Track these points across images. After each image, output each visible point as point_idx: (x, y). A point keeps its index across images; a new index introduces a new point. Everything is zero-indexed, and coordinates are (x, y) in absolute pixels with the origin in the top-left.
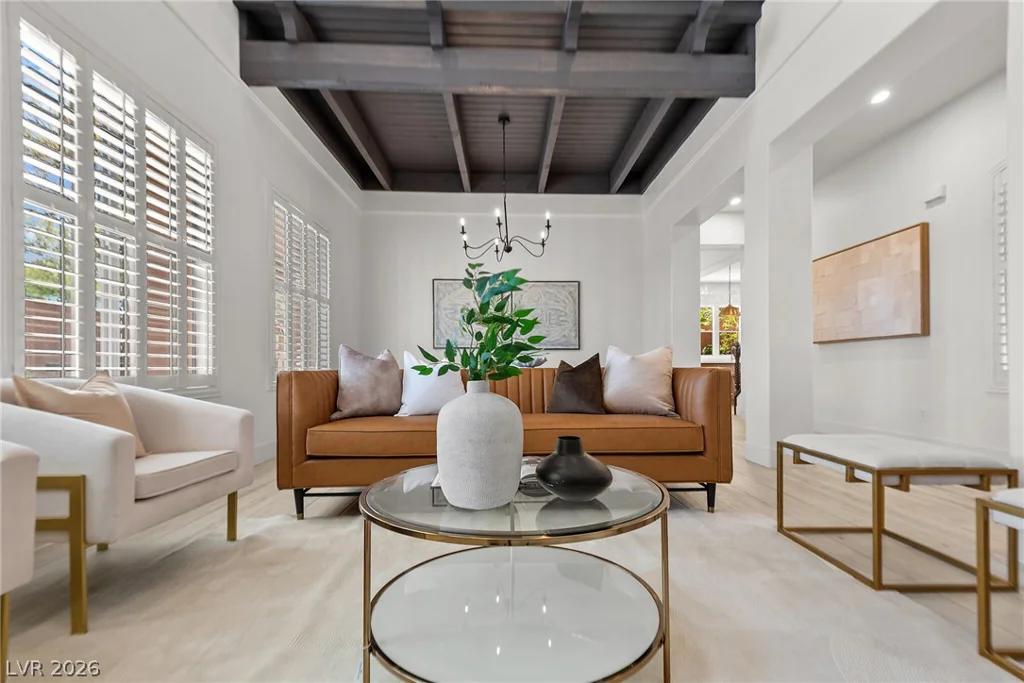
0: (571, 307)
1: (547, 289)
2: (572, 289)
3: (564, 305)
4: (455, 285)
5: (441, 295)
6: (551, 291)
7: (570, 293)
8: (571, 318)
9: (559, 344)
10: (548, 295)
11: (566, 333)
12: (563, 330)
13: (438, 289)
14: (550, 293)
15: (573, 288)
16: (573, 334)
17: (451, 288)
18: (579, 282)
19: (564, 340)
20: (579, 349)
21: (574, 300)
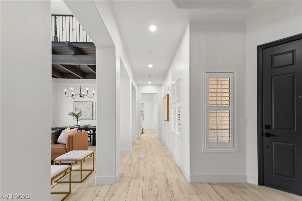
4: (80, 103)
5: (76, 106)
13: (75, 104)
17: (78, 104)
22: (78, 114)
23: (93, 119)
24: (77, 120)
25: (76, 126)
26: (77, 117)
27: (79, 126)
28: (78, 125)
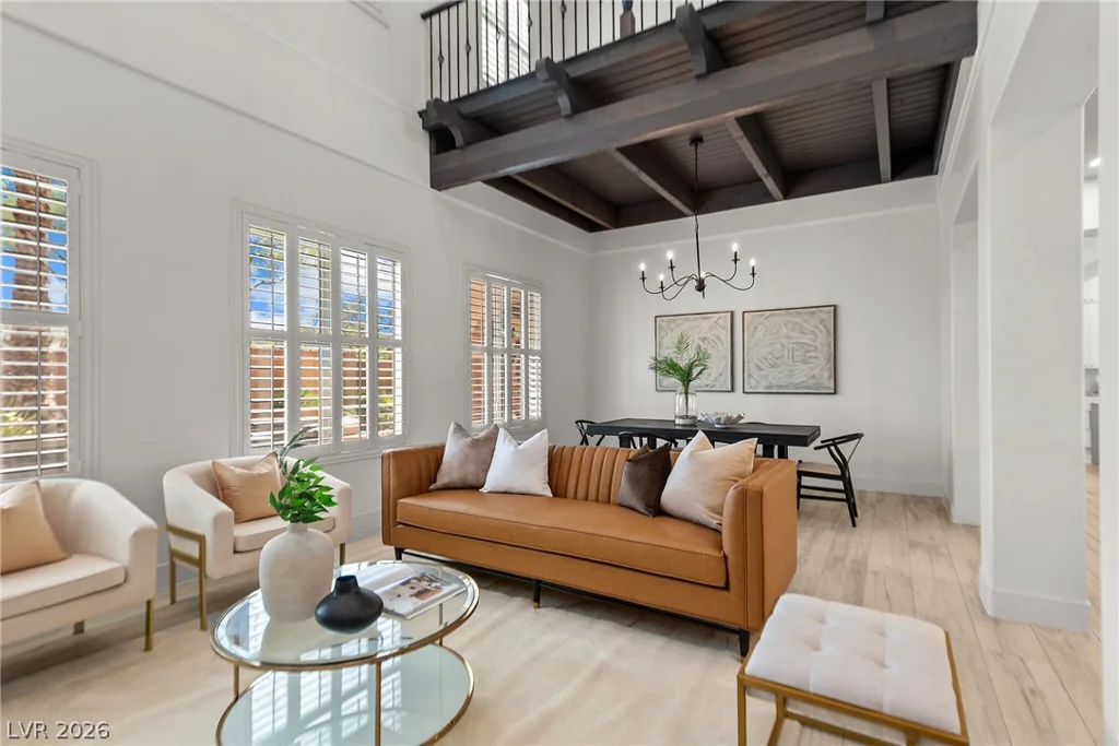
0: (822, 340)
1: (789, 318)
2: (824, 316)
3: (813, 337)
4: (678, 321)
5: (663, 333)
6: (795, 320)
7: (822, 321)
8: (824, 353)
9: (806, 387)
10: (790, 325)
11: (816, 372)
12: (811, 369)
13: (660, 326)
14: (794, 323)
15: (827, 315)
16: (826, 375)
17: (672, 326)
18: (835, 307)
19: (812, 381)
20: (835, 393)
21: (828, 331)
22: (691, 366)
23: (733, 390)
24: (687, 393)
25: (681, 417)
26: (686, 377)
27: (695, 418)
28: (691, 414)
